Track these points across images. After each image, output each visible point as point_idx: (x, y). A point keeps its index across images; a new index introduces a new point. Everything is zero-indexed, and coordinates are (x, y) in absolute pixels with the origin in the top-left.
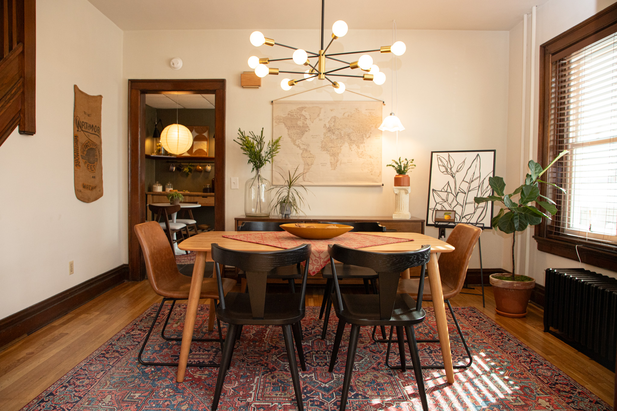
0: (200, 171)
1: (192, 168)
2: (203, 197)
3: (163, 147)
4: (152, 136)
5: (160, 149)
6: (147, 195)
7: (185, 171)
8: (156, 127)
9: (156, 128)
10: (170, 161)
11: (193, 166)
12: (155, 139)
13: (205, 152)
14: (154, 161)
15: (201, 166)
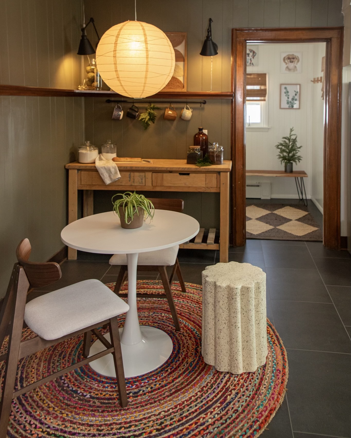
0: (171, 119)
1: (155, 113)
2: (180, 174)
3: (99, 73)
4: (77, 52)
5: (94, 77)
6: (67, 171)
7: (143, 119)
8: (83, 33)
9: (83, 36)
10: (113, 99)
11: (158, 109)
12: (83, 57)
13: (181, 82)
14: (83, 98)
15: (171, 109)
